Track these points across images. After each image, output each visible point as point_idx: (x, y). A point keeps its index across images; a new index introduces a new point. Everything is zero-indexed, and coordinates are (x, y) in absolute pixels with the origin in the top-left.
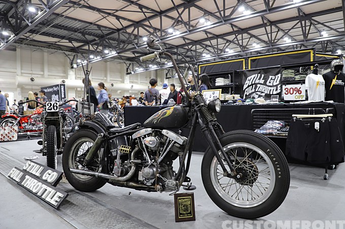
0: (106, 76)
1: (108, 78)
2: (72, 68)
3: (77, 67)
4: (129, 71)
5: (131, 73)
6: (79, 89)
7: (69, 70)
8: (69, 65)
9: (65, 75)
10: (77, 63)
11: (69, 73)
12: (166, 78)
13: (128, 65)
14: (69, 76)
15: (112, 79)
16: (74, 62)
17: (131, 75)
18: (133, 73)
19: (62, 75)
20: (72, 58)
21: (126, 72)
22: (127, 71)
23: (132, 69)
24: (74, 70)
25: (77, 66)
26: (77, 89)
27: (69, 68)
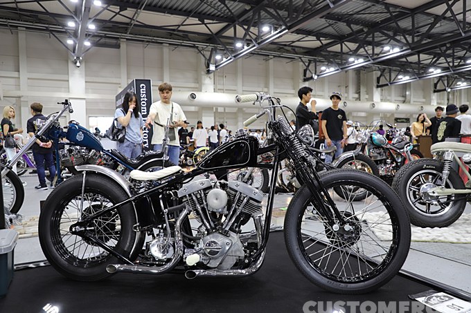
0: (267, 86)
1: (271, 90)
2: (208, 72)
3: (216, 70)
4: (308, 75)
5: (312, 78)
6: (220, 110)
7: (203, 77)
8: (205, 67)
9: (197, 85)
10: (216, 62)
11: (203, 81)
12: (378, 87)
13: (307, 64)
14: (203, 88)
15: (277, 91)
16: (212, 61)
17: (311, 81)
18: (316, 77)
19: (193, 85)
20: (207, 54)
21: (302, 78)
22: (305, 75)
23: (314, 72)
24: (212, 75)
25: (216, 67)
26: (217, 109)
27: (203, 73)
